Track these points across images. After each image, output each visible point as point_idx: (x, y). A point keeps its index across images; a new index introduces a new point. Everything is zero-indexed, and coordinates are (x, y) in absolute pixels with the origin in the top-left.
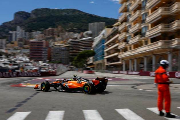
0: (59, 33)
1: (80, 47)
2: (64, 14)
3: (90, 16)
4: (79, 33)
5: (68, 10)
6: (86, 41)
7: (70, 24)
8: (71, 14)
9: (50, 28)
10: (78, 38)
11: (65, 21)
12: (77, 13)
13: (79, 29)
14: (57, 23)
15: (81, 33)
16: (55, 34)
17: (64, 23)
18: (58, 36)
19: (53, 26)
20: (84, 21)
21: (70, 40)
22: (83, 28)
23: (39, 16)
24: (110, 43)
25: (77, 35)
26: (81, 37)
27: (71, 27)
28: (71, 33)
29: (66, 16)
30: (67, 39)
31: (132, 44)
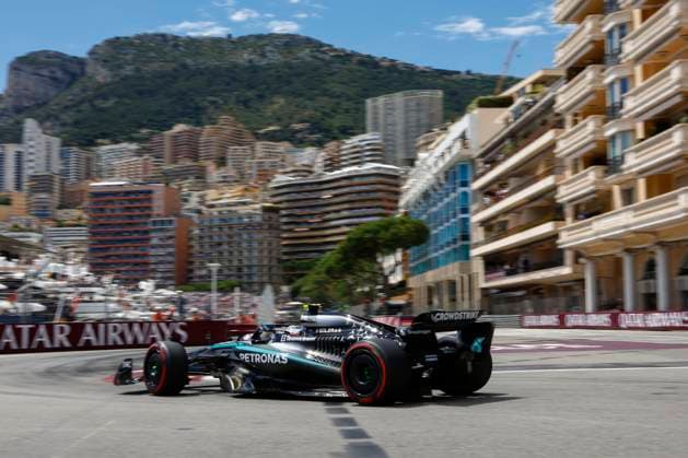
0: (224, 147)
1: (328, 213)
2: (244, 57)
3: (369, 63)
4: (320, 144)
5: (266, 42)
6: (357, 181)
7: (276, 106)
8: (275, 57)
9: (179, 128)
10: (318, 169)
11: (250, 94)
12: (305, 53)
13: (316, 127)
14: (214, 102)
15: (332, 145)
16: (202, 152)
17: (246, 103)
18: (221, 162)
19: (196, 116)
20: (338, 89)
21: (281, 179)
22: (337, 121)
23: (128, 70)
24: (501, 181)
25: (311, 156)
26: (332, 164)
27: (279, 119)
28: (283, 147)
29: (253, 69)
30: (265, 175)
31: (641, 172)
